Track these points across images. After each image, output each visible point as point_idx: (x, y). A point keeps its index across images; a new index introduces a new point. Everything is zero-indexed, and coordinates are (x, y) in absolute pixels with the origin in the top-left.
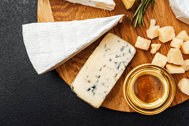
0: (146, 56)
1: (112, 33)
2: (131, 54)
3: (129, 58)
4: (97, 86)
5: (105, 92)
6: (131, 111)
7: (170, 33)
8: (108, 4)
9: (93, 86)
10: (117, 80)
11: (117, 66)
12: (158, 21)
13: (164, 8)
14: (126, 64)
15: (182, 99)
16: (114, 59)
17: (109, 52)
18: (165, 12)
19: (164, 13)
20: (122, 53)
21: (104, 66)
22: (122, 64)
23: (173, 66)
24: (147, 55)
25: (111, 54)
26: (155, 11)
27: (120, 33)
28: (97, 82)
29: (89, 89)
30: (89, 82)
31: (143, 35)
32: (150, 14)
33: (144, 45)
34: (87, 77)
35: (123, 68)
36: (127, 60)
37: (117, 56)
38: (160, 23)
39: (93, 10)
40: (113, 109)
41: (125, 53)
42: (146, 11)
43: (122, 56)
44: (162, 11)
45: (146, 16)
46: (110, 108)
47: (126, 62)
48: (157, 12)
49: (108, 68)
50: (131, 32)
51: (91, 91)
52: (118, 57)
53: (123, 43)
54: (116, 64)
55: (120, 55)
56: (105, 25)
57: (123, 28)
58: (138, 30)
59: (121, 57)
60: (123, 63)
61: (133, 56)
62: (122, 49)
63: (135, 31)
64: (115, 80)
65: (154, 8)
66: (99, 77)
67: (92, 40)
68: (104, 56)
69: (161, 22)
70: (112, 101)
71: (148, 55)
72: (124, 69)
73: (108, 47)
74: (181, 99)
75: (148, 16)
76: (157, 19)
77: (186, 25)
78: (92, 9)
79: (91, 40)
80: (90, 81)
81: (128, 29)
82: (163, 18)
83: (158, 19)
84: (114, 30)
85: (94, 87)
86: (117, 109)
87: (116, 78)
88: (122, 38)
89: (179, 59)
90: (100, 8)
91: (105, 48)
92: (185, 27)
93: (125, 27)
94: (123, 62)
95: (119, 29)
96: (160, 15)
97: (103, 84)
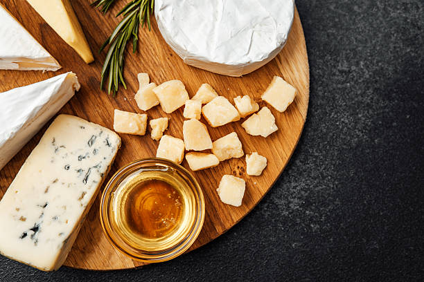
0: (146, 146)
1: (68, 114)
2: (111, 148)
3: (107, 156)
4: (41, 226)
5: (61, 234)
6: (138, 265)
7: (176, 93)
8: (36, 57)
9: (32, 226)
10: (86, 205)
11: (83, 177)
12: (154, 74)
13: (160, 49)
14: (103, 170)
15: (233, 218)
16: (75, 165)
17: (62, 152)
18: (164, 56)
19: (162, 57)
20: (91, 150)
21: (55, 182)
22: (93, 170)
23: (196, 155)
24: (148, 145)
25: (67, 154)
26: (144, 56)
27: (85, 112)
28: (41, 216)
29: (25, 235)
30: (23, 219)
31: (131, 106)
32: (136, 65)
33: (131, 125)
34: (18, 210)
35: (96, 178)
36: (104, 161)
37: (80, 158)
38: (159, 77)
39: (21, 76)
40: (100, 269)
41: (97, 148)
42: (128, 60)
43: (91, 155)
44: (158, 54)
45: (129, 69)
46: (92, 268)
47: (102, 165)
48: (148, 58)
49: (63, 184)
50: (106, 106)
51: (28, 237)
52: (84, 158)
53: (91, 129)
54: (79, 173)
55: (87, 153)
56: (35, 98)
57: (88, 100)
58: (118, 98)
59: (89, 157)
60: (96, 169)
61: (115, 151)
62: (91, 142)
63: (114, 102)
64: (82, 205)
65: (141, 51)
66: (45, 206)
67: (12, 133)
68: (52, 161)
69: (161, 76)
70: (94, 251)
71: (149, 143)
72: (98, 179)
73: (58, 143)
74: (231, 217)
75: (133, 69)
76: (151, 71)
77: (208, 74)
78: (18, 74)
79: (10, 134)
80: (24, 217)
81: (100, 101)
82: (162, 67)
83: (153, 71)
84: (71, 108)
85: (35, 229)
86: (108, 266)
87: (82, 200)
88: (89, 121)
89: (202, 138)
90: (33, 71)
91: (54, 145)
92: (208, 78)
93: (92, 97)
94: (96, 167)
95: (81, 103)
96: (155, 63)
97: (55, 218)
